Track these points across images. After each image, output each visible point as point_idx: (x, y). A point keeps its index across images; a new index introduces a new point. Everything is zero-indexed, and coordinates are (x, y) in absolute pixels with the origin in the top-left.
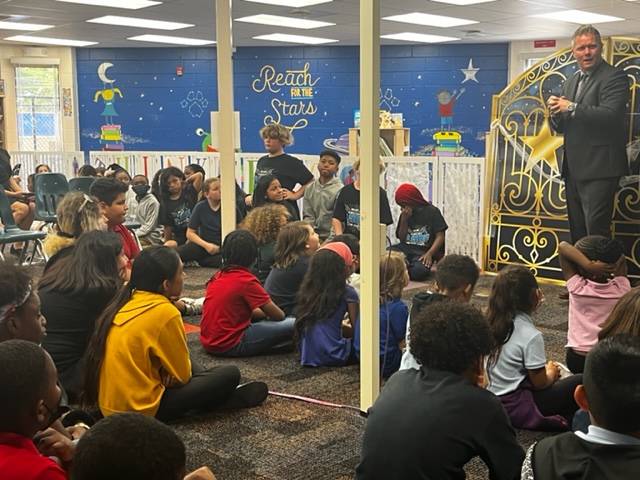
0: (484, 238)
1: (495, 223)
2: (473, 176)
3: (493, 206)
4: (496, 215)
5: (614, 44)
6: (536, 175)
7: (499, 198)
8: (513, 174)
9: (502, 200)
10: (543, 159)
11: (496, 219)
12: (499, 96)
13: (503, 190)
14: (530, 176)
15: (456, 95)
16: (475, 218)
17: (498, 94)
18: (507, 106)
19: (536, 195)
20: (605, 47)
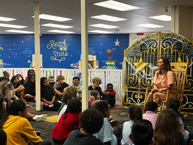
0: (122, 96)
1: (126, 91)
2: (118, 75)
3: (125, 85)
4: (126, 88)
5: (161, 34)
6: (138, 75)
7: (127, 82)
8: (131, 75)
9: (128, 83)
10: (140, 70)
11: (126, 89)
12: (126, 50)
13: (128, 80)
14: (136, 75)
15: (113, 50)
16: (120, 89)
17: (126, 49)
18: (129, 53)
19: (138, 81)
20: (159, 35)
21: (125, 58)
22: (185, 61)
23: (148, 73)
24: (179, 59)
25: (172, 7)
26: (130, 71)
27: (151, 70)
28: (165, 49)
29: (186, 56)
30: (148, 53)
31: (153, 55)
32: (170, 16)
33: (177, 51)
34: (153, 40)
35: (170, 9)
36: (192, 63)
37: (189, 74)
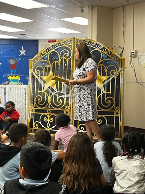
0: (28, 119)
1: (32, 112)
2: (23, 92)
3: (31, 105)
4: (32, 109)
5: (76, 40)
6: (48, 92)
7: (34, 102)
8: (39, 92)
9: (35, 103)
10: (50, 86)
13: (35, 99)
14: (46, 93)
16: (24, 111)
17: (32, 59)
18: (35, 64)
19: (48, 100)
20: (73, 41)
21: (31, 71)
22: (104, 75)
23: (60, 90)
25: (88, 7)
26: (37, 87)
27: (63, 85)
29: (105, 69)
30: (59, 64)
31: (65, 67)
32: (87, 18)
34: (66, 48)
35: (86, 9)
36: (112, 76)
37: (108, 90)
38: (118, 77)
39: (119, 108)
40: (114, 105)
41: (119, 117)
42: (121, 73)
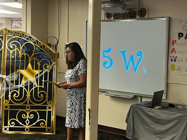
5: (7, 31)
20: (4, 32)
22: (37, 69)
24: (30, 65)
28: (11, 52)
29: (38, 62)
33: (26, 55)
36: (45, 70)
37: (41, 84)
38: (51, 71)
39: (52, 102)
40: (47, 99)
41: (51, 111)
42: (54, 67)
